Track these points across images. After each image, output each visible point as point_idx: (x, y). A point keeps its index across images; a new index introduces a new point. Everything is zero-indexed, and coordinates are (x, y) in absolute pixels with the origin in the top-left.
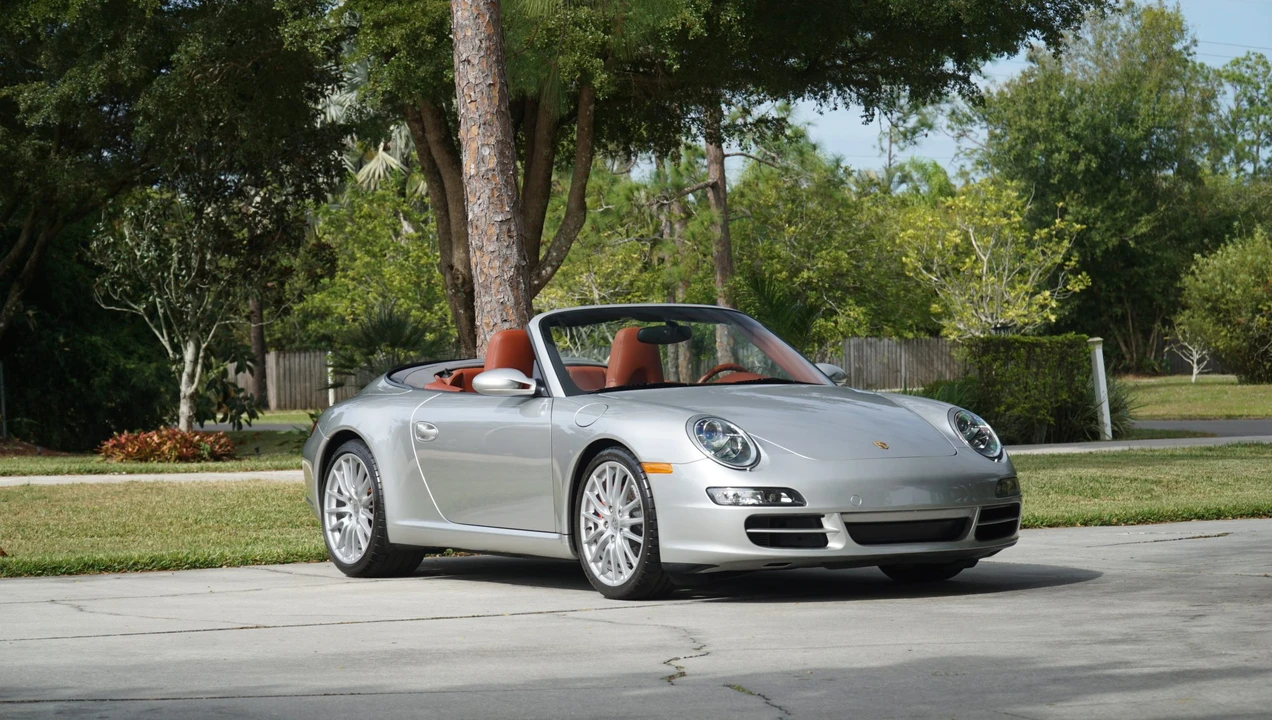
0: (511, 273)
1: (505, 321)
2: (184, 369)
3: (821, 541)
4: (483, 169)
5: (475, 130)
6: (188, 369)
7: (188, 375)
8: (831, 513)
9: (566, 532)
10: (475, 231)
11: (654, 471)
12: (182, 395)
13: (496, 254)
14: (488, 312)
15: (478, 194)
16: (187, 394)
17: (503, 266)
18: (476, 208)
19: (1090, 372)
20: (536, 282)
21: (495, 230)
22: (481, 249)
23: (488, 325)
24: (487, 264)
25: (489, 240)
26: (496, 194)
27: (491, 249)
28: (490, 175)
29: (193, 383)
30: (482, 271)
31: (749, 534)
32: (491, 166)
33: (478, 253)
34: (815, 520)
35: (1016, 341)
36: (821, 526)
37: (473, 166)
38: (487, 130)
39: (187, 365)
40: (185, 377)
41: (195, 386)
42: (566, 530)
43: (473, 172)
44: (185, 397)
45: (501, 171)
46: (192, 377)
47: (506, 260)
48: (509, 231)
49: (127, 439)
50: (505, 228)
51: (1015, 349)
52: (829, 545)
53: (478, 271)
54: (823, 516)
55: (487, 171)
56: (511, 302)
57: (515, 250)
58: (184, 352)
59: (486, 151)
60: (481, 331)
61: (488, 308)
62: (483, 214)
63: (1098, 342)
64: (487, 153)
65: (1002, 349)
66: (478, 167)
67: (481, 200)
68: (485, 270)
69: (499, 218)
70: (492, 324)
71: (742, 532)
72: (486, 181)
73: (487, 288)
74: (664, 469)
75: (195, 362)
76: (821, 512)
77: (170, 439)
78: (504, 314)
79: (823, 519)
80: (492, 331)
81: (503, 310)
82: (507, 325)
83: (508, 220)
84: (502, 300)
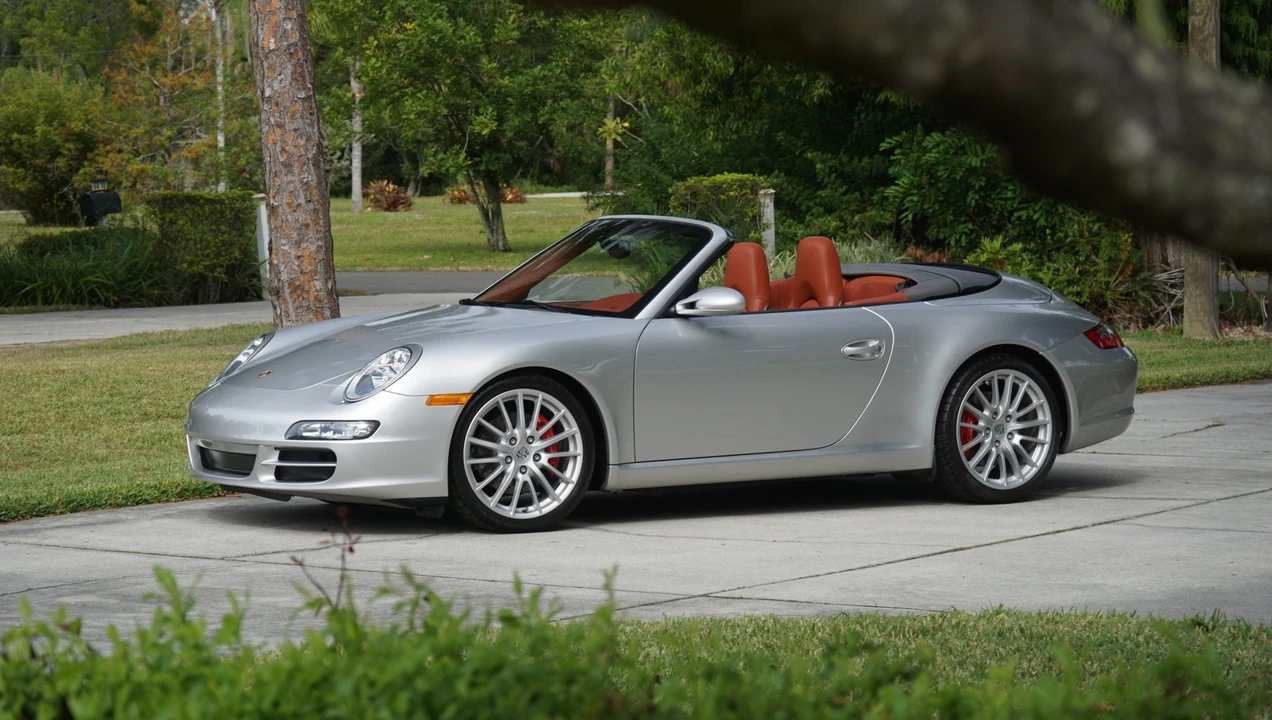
0: (314, 152)
1: (310, 201)
4: (285, 43)
5: (275, 3)
10: (276, 108)
13: (299, 132)
14: (291, 192)
15: (278, 69)
17: (306, 144)
18: (276, 86)
21: (299, 106)
22: (282, 126)
23: (290, 205)
24: (289, 142)
25: (291, 117)
26: (299, 70)
27: (294, 126)
28: (292, 50)
30: (283, 150)
32: (293, 40)
33: (279, 131)
37: (272, 40)
43: (272, 46)
45: (303, 46)
47: (308, 139)
48: (311, 108)
50: (306, 105)
53: (279, 149)
55: (289, 46)
56: (314, 183)
57: (316, 128)
59: (289, 26)
60: (282, 211)
61: (291, 188)
62: (285, 90)
64: (289, 27)
66: (279, 41)
67: (282, 76)
68: (287, 148)
69: (302, 95)
70: (296, 203)
72: (287, 56)
73: (288, 165)
78: (308, 194)
80: (295, 211)
81: (307, 190)
82: (311, 206)
83: (309, 97)
84: (305, 180)
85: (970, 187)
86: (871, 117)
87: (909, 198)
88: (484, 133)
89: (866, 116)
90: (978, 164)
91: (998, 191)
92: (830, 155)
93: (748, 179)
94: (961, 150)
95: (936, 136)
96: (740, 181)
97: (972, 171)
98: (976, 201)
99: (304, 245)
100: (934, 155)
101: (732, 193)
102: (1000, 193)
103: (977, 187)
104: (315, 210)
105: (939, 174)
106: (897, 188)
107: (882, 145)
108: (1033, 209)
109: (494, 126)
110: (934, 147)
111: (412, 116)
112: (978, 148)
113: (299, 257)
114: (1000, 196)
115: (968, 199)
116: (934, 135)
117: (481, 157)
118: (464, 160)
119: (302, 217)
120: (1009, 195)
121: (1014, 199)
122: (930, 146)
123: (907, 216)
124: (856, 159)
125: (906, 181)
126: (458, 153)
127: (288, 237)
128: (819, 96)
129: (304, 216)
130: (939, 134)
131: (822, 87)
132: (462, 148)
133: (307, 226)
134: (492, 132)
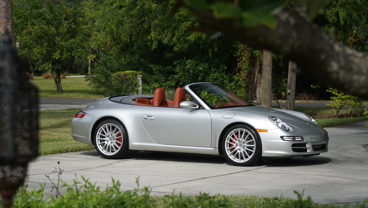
3: (305, 150)
5: (5, 20)
8: (309, 142)
9: (218, 147)
11: (260, 131)
31: (292, 149)
32: (10, 31)
34: (304, 145)
36: (306, 146)
37: (4, 31)
38: (8, 21)
42: (217, 146)
43: (4, 33)
45: (13, 33)
52: (308, 151)
54: (307, 143)
64: (9, 27)
71: (291, 148)
74: (266, 131)
76: (306, 143)
79: (306, 144)
85: (199, 75)
86: (169, 55)
87: (182, 78)
88: (56, 58)
89: (168, 54)
90: (202, 69)
91: (207, 76)
92: (157, 66)
93: (134, 72)
94: (197, 65)
95: (190, 61)
96: (132, 73)
97: (200, 71)
98: (201, 79)
100: (188, 66)
101: (130, 76)
102: (208, 77)
103: (201, 75)
105: (190, 72)
106: (178, 76)
107: (174, 63)
108: (217, 81)
109: (59, 56)
110: (189, 64)
111: (36, 53)
112: (202, 64)
114: (208, 78)
115: (199, 79)
116: (189, 60)
117: (55, 65)
118: (51, 66)
120: (210, 77)
121: (212, 79)
122: (188, 63)
123: (180, 84)
124: (164, 67)
125: (181, 74)
126: (49, 64)
128: (154, 49)
130: (191, 60)
131: (154, 46)
132: (50, 62)
134: (59, 58)
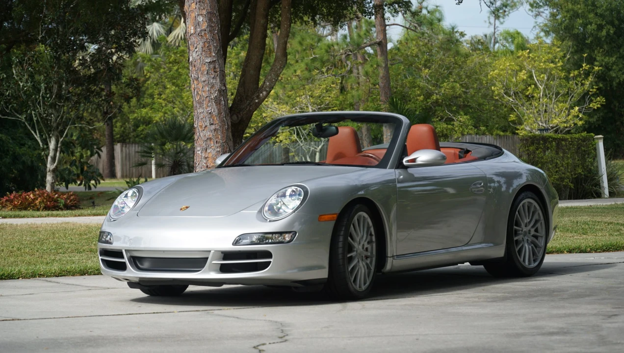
0: (216, 95)
1: (212, 124)
2: (49, 154)
4: (199, 30)
5: (193, 5)
6: (51, 154)
7: (51, 158)
10: (194, 68)
12: (48, 169)
13: (206, 82)
14: (201, 119)
15: (195, 45)
16: (51, 169)
17: (210, 90)
18: (194, 54)
19: (596, 156)
20: (257, 101)
21: (206, 68)
22: (197, 79)
23: (201, 126)
24: (201, 89)
25: (202, 74)
26: (207, 45)
27: (203, 79)
28: (203, 34)
29: (54, 163)
30: (198, 93)
32: (204, 28)
33: (195, 82)
35: (550, 137)
37: (192, 28)
38: (201, 6)
39: (50, 152)
40: (49, 159)
41: (55, 164)
43: (192, 31)
44: (49, 171)
45: (210, 31)
46: (54, 159)
47: (213, 86)
48: (215, 68)
49: (14, 196)
50: (212, 66)
51: (549, 142)
53: (196, 93)
55: (201, 31)
56: (215, 113)
57: (218, 80)
58: (49, 144)
59: (200, 19)
60: (197, 130)
61: (201, 116)
62: (199, 57)
63: (600, 138)
65: (541, 142)
66: (195, 28)
67: (197, 49)
68: (200, 92)
69: (208, 60)
70: (204, 126)
72: (200, 37)
73: (200, 103)
75: (56, 150)
77: (40, 196)
78: (211, 120)
80: (204, 130)
81: (211, 117)
82: (213, 127)
83: (214, 61)
84: (210, 111)
99: (208, 151)
104: (215, 130)
113: (206, 158)
119: (208, 134)
127: (200, 146)
129: (209, 133)
133: (210, 139)
